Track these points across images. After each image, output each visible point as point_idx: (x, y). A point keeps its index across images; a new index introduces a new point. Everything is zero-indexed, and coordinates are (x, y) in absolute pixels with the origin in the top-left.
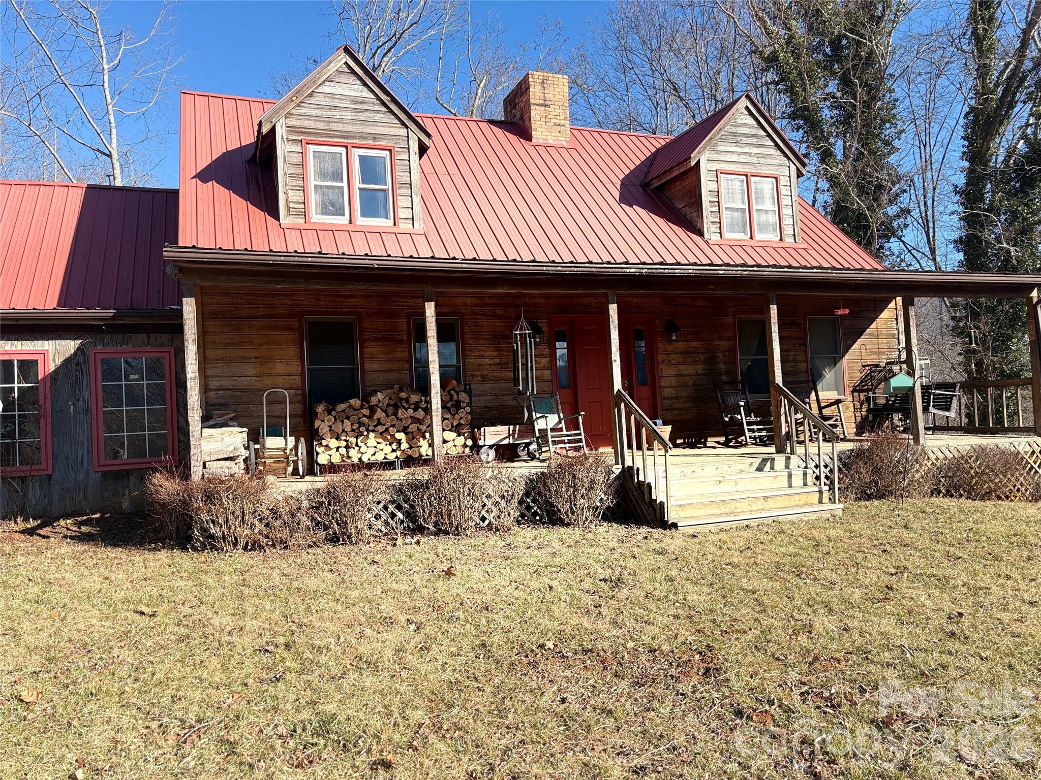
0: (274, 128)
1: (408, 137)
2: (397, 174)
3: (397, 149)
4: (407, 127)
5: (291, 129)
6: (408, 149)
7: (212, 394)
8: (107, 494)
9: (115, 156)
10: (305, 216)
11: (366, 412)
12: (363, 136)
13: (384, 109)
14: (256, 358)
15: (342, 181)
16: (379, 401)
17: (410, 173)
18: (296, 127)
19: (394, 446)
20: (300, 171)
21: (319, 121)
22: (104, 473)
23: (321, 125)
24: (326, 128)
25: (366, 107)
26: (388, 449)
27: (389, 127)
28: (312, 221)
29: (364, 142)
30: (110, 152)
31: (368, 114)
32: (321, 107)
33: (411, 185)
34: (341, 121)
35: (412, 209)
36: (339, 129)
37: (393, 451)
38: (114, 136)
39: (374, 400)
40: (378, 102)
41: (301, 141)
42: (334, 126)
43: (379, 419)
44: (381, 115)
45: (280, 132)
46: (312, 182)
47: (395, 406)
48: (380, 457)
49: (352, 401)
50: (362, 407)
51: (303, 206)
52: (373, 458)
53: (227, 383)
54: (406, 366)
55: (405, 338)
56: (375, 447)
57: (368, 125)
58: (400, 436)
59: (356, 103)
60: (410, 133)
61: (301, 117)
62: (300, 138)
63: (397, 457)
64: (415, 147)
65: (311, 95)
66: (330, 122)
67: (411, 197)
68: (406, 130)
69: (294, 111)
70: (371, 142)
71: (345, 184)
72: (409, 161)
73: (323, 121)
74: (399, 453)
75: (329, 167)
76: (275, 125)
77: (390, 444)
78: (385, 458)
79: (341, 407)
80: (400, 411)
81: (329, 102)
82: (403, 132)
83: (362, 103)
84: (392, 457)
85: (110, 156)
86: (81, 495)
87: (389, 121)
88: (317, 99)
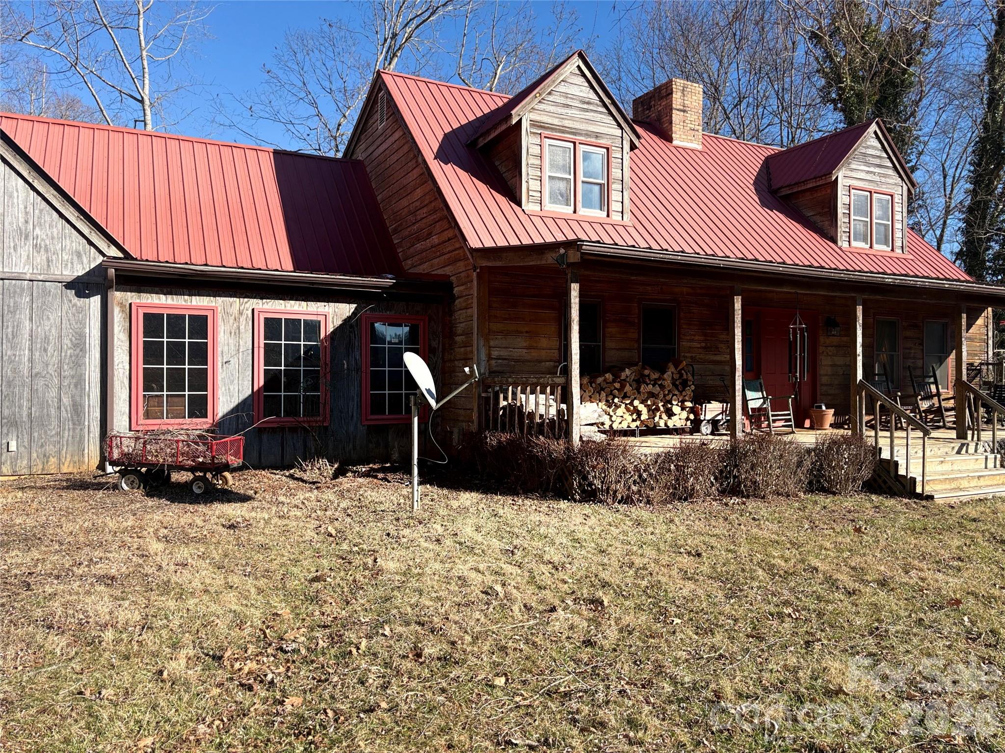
0: (520, 120)
1: (622, 137)
2: (613, 170)
3: (613, 148)
4: (622, 129)
5: (534, 124)
6: (622, 148)
7: (493, 362)
8: (370, 445)
9: (147, 102)
10: (541, 204)
11: (617, 385)
12: (588, 134)
13: (604, 110)
14: (527, 332)
15: (570, 174)
16: (627, 377)
17: (622, 170)
18: (536, 122)
19: (635, 416)
20: (538, 162)
21: (554, 117)
22: (369, 426)
23: (556, 122)
24: (560, 124)
25: (591, 107)
26: (630, 419)
27: (608, 127)
28: (546, 208)
29: (589, 139)
30: (142, 97)
31: (592, 114)
32: (556, 104)
33: (622, 181)
34: (572, 119)
35: (622, 203)
36: (570, 126)
37: (633, 420)
38: (147, 82)
39: (623, 376)
40: (600, 103)
41: (540, 134)
42: (567, 123)
43: (626, 393)
44: (603, 116)
45: (525, 125)
46: (547, 173)
47: (639, 381)
48: (624, 426)
49: (607, 375)
50: (614, 381)
51: (539, 195)
52: (620, 426)
53: (504, 353)
54: (636, 346)
55: (636, 321)
56: (622, 417)
57: (591, 124)
58: (641, 407)
59: (584, 103)
60: (625, 134)
61: (542, 113)
62: (539, 132)
63: (637, 426)
64: (627, 147)
65: (550, 93)
66: (563, 119)
67: (622, 192)
68: (621, 131)
69: (536, 107)
70: (593, 140)
71: (572, 177)
72: (622, 159)
73: (557, 118)
74: (638, 423)
75: (560, 161)
76: (521, 119)
77: (631, 415)
78: (629, 427)
79: (600, 380)
80: (643, 386)
81: (562, 100)
82: (618, 132)
83: (588, 103)
84: (633, 426)
85: (142, 101)
86: (351, 446)
87: (608, 121)
88: (554, 97)
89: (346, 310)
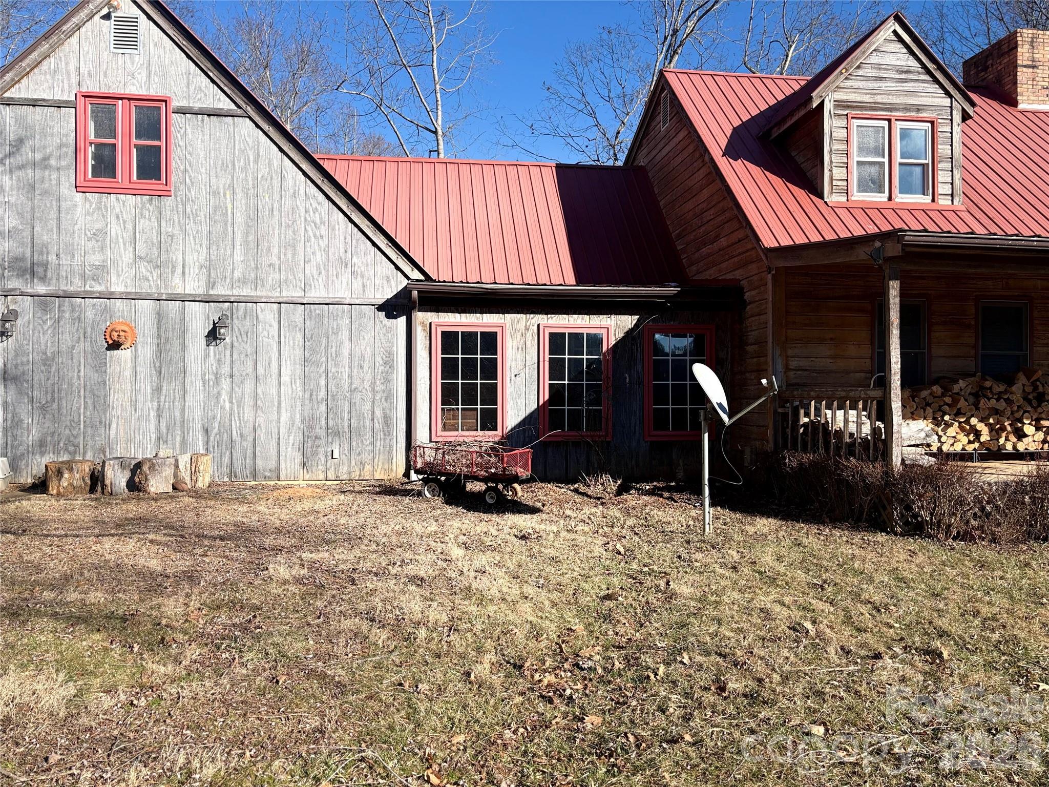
0: (823, 102)
1: (951, 107)
2: (940, 147)
3: (940, 121)
4: (951, 96)
5: (839, 104)
6: (951, 120)
7: (791, 374)
8: (654, 462)
9: (440, 132)
10: (847, 193)
11: (948, 400)
12: (907, 108)
13: (927, 78)
14: (831, 339)
15: (883, 157)
16: (961, 390)
17: (952, 145)
18: (842, 102)
19: (972, 437)
20: (844, 147)
21: (864, 93)
22: (652, 443)
23: (866, 98)
24: (871, 100)
25: (911, 76)
26: (965, 440)
27: (932, 97)
28: (853, 198)
29: (908, 114)
30: (436, 128)
31: (912, 84)
32: (867, 78)
33: (952, 158)
34: (887, 93)
35: (952, 184)
36: (884, 101)
37: (970, 442)
38: (440, 113)
39: (956, 388)
40: (923, 71)
41: (847, 115)
42: (879, 99)
43: (959, 409)
44: (926, 85)
45: (828, 107)
46: (855, 158)
47: (978, 395)
48: (958, 448)
49: (935, 388)
50: (943, 395)
51: (845, 183)
52: (951, 449)
53: (804, 363)
54: (973, 352)
55: (973, 323)
56: (954, 437)
57: (912, 96)
58: (981, 426)
59: (902, 72)
60: (954, 103)
61: (849, 90)
62: (845, 113)
63: (975, 449)
64: (957, 117)
65: (858, 67)
66: (875, 94)
67: (952, 171)
68: (949, 100)
69: (842, 85)
70: (913, 114)
71: (886, 160)
72: (951, 133)
73: (868, 94)
74: (977, 445)
75: (871, 143)
76: (823, 100)
77: (968, 435)
78: (963, 449)
79: (925, 393)
80: (982, 401)
81: (875, 73)
82: (947, 102)
83: (907, 72)
84: (970, 448)
85: (435, 132)
86: (634, 462)
87: (933, 90)
88: (863, 70)
89: (628, 321)
